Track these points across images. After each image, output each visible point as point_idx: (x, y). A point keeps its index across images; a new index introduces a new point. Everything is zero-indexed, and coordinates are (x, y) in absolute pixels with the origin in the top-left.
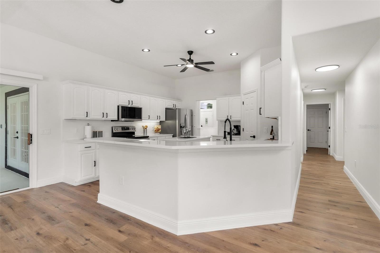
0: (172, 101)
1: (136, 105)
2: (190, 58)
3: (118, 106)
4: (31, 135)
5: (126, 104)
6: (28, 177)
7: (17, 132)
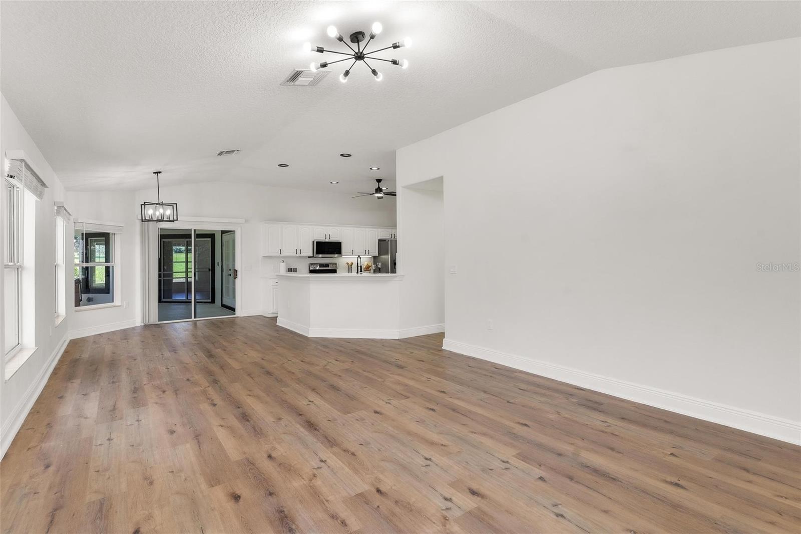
0: (390, 230)
1: (334, 239)
2: (379, 187)
3: (313, 242)
4: (237, 271)
5: (322, 239)
6: (235, 311)
7: (230, 270)
